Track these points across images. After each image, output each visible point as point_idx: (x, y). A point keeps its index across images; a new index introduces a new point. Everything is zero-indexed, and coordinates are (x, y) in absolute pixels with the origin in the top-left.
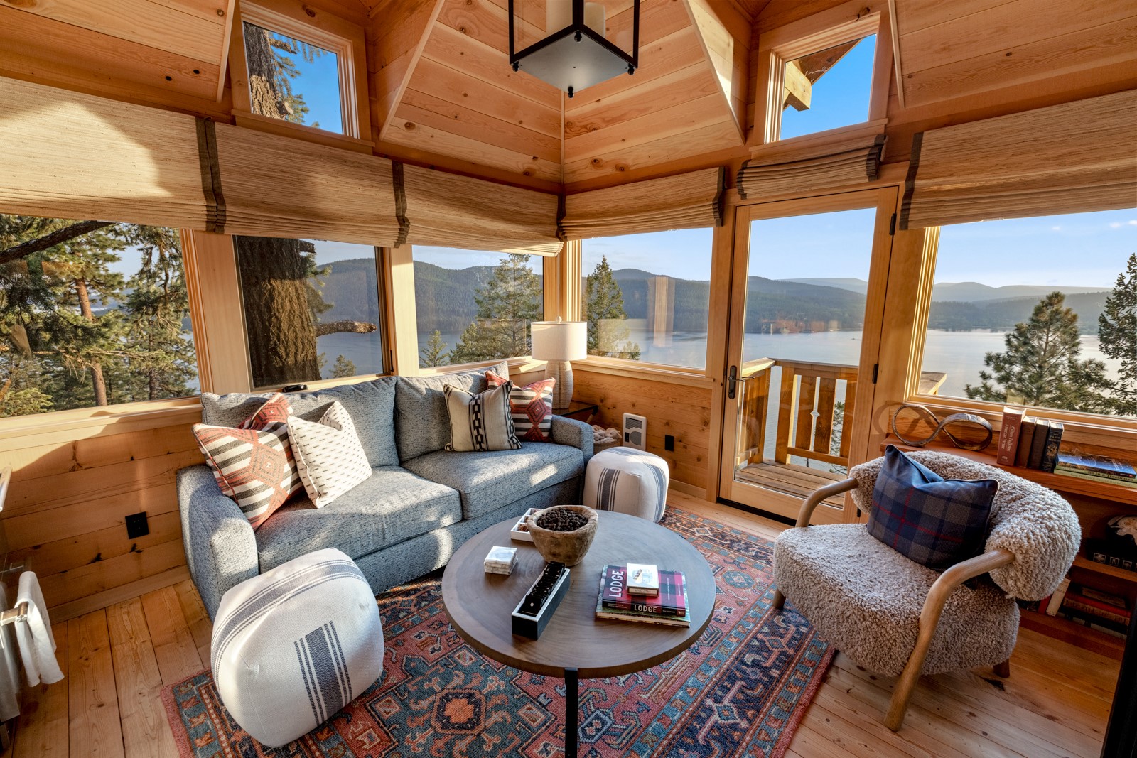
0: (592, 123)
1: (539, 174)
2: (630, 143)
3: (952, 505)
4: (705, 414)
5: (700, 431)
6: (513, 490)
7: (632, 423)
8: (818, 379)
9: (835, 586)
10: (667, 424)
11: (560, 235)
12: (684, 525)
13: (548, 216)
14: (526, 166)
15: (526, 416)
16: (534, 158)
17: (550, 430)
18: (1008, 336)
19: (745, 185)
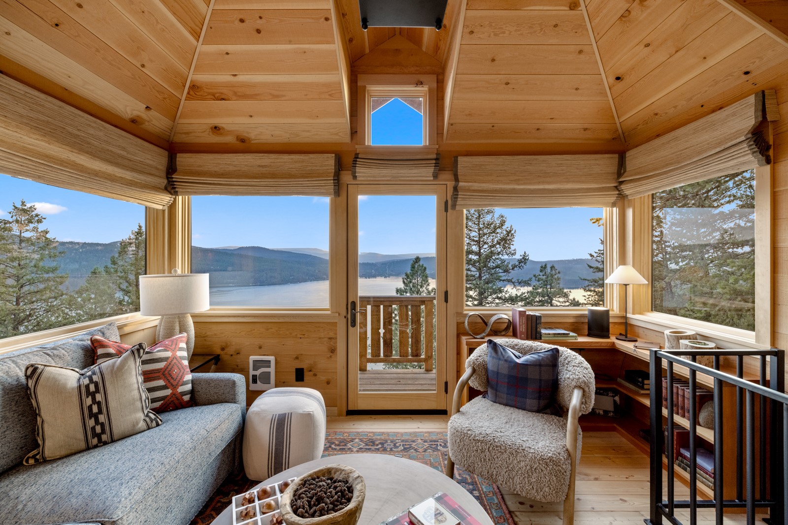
0: (222, 93)
1: (147, 126)
2: (256, 120)
3: (543, 368)
4: (332, 343)
5: (328, 358)
6: (178, 482)
7: (257, 364)
8: (382, 307)
9: (518, 449)
10: (297, 358)
11: (171, 188)
12: (338, 445)
13: (158, 169)
14: (135, 113)
15: (161, 383)
16: (147, 107)
17: (192, 392)
18: (403, 278)
19: (358, 170)
